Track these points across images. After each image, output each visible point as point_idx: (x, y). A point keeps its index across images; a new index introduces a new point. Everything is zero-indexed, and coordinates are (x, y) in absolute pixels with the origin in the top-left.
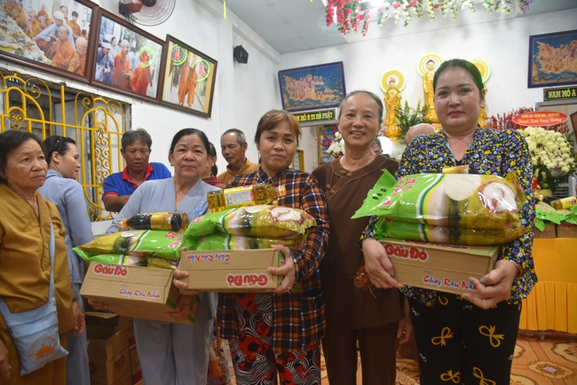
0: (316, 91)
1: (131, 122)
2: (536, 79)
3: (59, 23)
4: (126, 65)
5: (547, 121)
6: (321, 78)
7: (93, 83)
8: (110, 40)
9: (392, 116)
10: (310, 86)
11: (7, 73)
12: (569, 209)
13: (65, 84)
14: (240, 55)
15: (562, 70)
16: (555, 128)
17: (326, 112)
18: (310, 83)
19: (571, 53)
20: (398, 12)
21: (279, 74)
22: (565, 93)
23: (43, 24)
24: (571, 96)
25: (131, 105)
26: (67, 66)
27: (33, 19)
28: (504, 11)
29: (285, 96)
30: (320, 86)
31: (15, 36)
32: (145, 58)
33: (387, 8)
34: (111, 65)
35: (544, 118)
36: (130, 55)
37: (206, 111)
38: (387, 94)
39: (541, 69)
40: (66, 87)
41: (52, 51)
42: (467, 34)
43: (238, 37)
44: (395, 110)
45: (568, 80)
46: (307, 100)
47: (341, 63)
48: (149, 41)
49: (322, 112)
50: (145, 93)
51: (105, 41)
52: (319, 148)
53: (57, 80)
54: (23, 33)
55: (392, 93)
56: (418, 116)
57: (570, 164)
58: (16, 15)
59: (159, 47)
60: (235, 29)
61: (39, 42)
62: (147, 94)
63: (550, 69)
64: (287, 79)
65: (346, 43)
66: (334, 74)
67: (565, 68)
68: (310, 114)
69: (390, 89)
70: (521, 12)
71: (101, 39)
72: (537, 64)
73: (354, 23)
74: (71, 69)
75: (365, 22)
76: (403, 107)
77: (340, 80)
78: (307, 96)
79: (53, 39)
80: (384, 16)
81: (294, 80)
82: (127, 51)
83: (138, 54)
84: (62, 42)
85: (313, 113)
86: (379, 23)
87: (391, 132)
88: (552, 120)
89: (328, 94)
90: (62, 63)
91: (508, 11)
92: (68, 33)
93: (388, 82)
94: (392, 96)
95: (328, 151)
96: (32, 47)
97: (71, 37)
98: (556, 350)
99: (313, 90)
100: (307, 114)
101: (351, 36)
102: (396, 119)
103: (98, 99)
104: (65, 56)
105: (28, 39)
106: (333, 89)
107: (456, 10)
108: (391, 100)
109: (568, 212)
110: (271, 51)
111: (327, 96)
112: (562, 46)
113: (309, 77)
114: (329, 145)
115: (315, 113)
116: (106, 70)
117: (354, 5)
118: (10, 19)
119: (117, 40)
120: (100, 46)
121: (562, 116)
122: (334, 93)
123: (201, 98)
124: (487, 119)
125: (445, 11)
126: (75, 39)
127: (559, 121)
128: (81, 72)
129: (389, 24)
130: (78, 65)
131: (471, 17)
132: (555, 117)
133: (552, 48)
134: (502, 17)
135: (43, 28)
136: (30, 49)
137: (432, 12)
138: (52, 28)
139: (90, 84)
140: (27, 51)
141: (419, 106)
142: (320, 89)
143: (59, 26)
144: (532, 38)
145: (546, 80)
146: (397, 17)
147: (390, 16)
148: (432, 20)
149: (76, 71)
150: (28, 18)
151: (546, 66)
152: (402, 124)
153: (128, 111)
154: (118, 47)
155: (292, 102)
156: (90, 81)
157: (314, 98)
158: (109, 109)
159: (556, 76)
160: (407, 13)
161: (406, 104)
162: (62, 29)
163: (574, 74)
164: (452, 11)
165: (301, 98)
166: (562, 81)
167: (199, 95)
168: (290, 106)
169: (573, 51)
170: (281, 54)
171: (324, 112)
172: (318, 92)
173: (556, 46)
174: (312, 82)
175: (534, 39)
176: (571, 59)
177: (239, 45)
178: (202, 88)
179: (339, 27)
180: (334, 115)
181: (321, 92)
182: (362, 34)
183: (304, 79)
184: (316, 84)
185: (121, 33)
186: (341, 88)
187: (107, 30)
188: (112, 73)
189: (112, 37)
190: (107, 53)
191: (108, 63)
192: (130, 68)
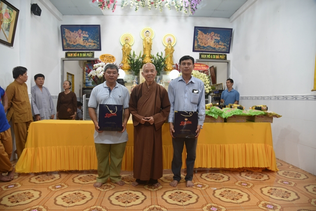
0: (83, 40)
2: (197, 48)
5: (200, 68)
6: (87, 33)
9: (126, 59)
10: (80, 37)
12: (209, 109)
14: (36, 10)
15: (207, 45)
16: (203, 72)
18: (80, 35)
20: (133, 2)
21: (61, 27)
22: (208, 56)
24: (211, 58)
28: (184, 12)
29: (64, 41)
30: (86, 37)
35: (199, 67)
37: (10, 42)
38: (124, 46)
39: (199, 43)
42: (166, 20)
44: (128, 55)
45: (210, 50)
46: (78, 44)
47: (99, 26)
49: (86, 53)
52: (83, 73)
55: (127, 46)
56: (140, 60)
57: (210, 90)
63: (202, 44)
64: (66, 30)
65: (103, 15)
66: (95, 32)
67: (209, 44)
68: (79, 53)
69: (126, 44)
70: (192, 14)
72: (197, 40)
73: (108, 3)
75: (114, 5)
76: (132, 54)
77: (98, 35)
78: (78, 42)
80: (125, 3)
81: (71, 32)
85: (81, 53)
86: (122, 6)
87: (125, 67)
88: (203, 68)
89: (91, 42)
91: (186, 12)
93: (125, 40)
94: (127, 48)
95: (89, 75)
98: (202, 177)
99: (82, 39)
100: (77, 53)
101: (105, 11)
102: (128, 60)
106: (94, 40)
107: (162, 7)
108: (126, 50)
109: (209, 111)
110: (56, 11)
111: (90, 44)
112: (208, 34)
113: (80, 31)
114: (90, 71)
115: (82, 53)
121: (207, 66)
122: (94, 43)
123: (6, 32)
124: (173, 65)
125: (156, 6)
127: (205, 68)
129: (127, 9)
131: (169, 12)
132: (204, 67)
133: (203, 34)
134: (183, 15)
137: (150, 6)
141: (140, 54)
142: (86, 39)
144: (195, 27)
145: (200, 49)
146: (132, 5)
147: (128, 4)
148: (150, 10)
151: (201, 42)
152: (131, 64)
155: (68, 45)
157: (82, 44)
159: (204, 47)
160: (137, 4)
161: (134, 52)
163: (212, 48)
164: (160, 7)
165: (74, 43)
166: (207, 50)
167: (4, 30)
168: (67, 47)
169: (212, 37)
170: (63, 15)
171: (88, 53)
172: (85, 41)
173: (205, 33)
174: (82, 34)
175: (196, 28)
176: (211, 40)
177: (35, 3)
178: (7, 26)
179: (99, 4)
180: (93, 55)
181: (87, 41)
182: (112, 11)
183: (77, 32)
184: (84, 36)
186: (98, 40)
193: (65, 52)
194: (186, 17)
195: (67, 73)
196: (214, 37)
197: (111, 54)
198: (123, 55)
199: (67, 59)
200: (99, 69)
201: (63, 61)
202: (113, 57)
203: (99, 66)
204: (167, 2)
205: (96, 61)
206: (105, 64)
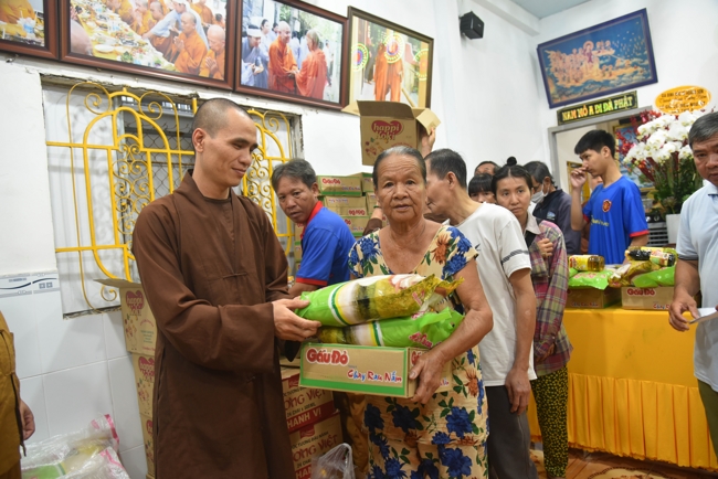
0: (601, 66)
1: (302, 142)
3: (180, 9)
4: (287, 58)
6: (608, 43)
7: (239, 89)
8: (259, 25)
10: (590, 60)
11: (112, 88)
13: (197, 96)
14: (471, 27)
17: (622, 97)
18: (590, 55)
21: (538, 50)
23: (158, 14)
25: (300, 116)
26: (198, 70)
27: (143, 9)
29: (550, 82)
30: (607, 57)
31: (119, 35)
32: (316, 44)
34: (265, 63)
36: (293, 43)
40: (199, 100)
41: (174, 50)
46: (586, 83)
47: (643, 12)
49: (613, 100)
50: (321, 96)
51: (251, 27)
53: (186, 91)
54: (130, 30)
58: (117, 6)
59: (337, 27)
61: (153, 39)
62: (325, 98)
64: (552, 54)
66: (632, 33)
68: (593, 104)
71: (245, 24)
74: (204, 73)
77: (644, 41)
78: (586, 77)
79: (173, 34)
81: (564, 55)
82: (287, 39)
83: (305, 40)
84: (187, 35)
85: (598, 103)
90: (190, 65)
92: (195, 21)
95: (627, 159)
96: (144, 48)
97: (199, 28)
99: (596, 66)
100: (588, 106)
104: (193, 55)
105: (137, 38)
106: (631, 58)
110: (522, 16)
111: (620, 72)
113: (589, 45)
114: (628, 148)
115: (602, 102)
116: (258, 69)
118: (110, 13)
119: (270, 24)
120: (245, 35)
123: (412, 97)
126: (206, 29)
128: (219, 76)
130: (214, 66)
135: (158, 19)
136: (141, 51)
138: (170, 17)
139: (234, 92)
140: (138, 54)
142: (608, 63)
143: (180, 13)
149: (211, 75)
150: (135, 7)
153: (297, 126)
154: (273, 33)
155: (562, 91)
156: (234, 86)
157: (598, 78)
158: (267, 125)
162: (186, 16)
165: (577, 81)
167: (407, 93)
168: (560, 97)
170: (540, 18)
171: (618, 98)
172: (605, 67)
174: (594, 52)
177: (468, 11)
178: (412, 82)
180: (634, 101)
181: (610, 67)
183: (580, 50)
184: (600, 55)
185: (276, 13)
186: (646, 52)
187: (253, 11)
188: (267, 72)
189: (262, 19)
190: (257, 45)
191: (259, 59)
192: (295, 62)
193: (555, 110)
195: (568, 163)
197: (694, 82)
199: (563, 127)
200: (657, 138)
201: (554, 133)
202: (701, 91)
203: (657, 129)
205: (645, 116)
206: (674, 117)
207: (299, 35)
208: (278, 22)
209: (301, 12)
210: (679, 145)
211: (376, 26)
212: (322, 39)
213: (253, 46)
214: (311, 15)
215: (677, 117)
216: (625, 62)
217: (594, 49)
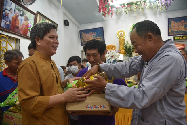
1: (19, 47)
2: (171, 33)
4: (17, 22)
6: (95, 33)
7: (0, 28)
8: (9, 9)
9: (122, 46)
14: (66, 23)
15: (179, 30)
18: (91, 35)
19: (181, 24)
20: (124, 9)
21: (80, 31)
22: (180, 38)
24: (182, 39)
25: (20, 40)
28: (160, 9)
29: (82, 39)
30: (95, 36)
32: (27, 19)
33: (119, 8)
34: (10, 21)
35: (177, 46)
36: (20, 17)
38: (119, 38)
39: (172, 30)
43: (65, 17)
44: (123, 44)
45: (181, 33)
47: (103, 28)
48: (29, 13)
50: (27, 35)
51: (6, 9)
55: (122, 38)
59: (33, 16)
60: (64, 14)
63: (175, 30)
64: (83, 33)
65: (104, 20)
66: (101, 31)
67: (180, 29)
69: (121, 36)
70: (166, 10)
71: (4, 8)
72: (171, 28)
73: (108, 13)
75: (112, 12)
76: (126, 43)
77: (102, 34)
78: (90, 39)
80: (118, 10)
81: (85, 34)
82: (18, 16)
83: (23, 18)
87: (122, 52)
89: (98, 38)
91: (162, 9)
93: (120, 34)
94: (122, 39)
99: (92, 37)
101: (106, 18)
102: (124, 47)
103: (3, 36)
106: (100, 37)
107: (143, 9)
108: (121, 41)
110: (77, 23)
112: (179, 22)
113: (91, 32)
116: (7, 23)
117: (109, 6)
119: (13, 10)
120: (4, 11)
121: (184, 45)
122: (100, 38)
125: (140, 9)
129: (119, 14)
132: (181, 46)
133: (175, 23)
137: (136, 9)
145: (174, 33)
146: (123, 11)
147: (120, 11)
148: (135, 12)
151: (174, 29)
152: (126, 49)
153: (18, 42)
154: (13, 13)
155: (84, 42)
158: (9, 41)
159: (177, 32)
160: (127, 9)
163: (183, 31)
164: (142, 9)
165: (88, 40)
166: (179, 34)
169: (182, 24)
170: (80, 24)
172: (94, 38)
173: (177, 22)
174: (92, 34)
175: (169, 20)
176: (181, 26)
177: (65, 19)
179: (102, 14)
182: (111, 17)
183: (89, 33)
184: (93, 35)
185: (15, 7)
186: (103, 36)
187: (8, 5)
188: (10, 24)
189: (11, 8)
190: (8, 15)
191: (8, 20)
192: (20, 23)
193: (82, 46)
194: (160, 13)
196: (184, 23)
197: (113, 44)
198: (120, 44)
201: (82, 52)
202: (114, 46)
204: (147, 5)
206: (110, 51)
207: (22, 16)
208: (16, 10)
209: (23, 9)
210: (111, 57)
211: (44, 18)
212: (28, 18)
213: (6, 15)
214: (26, 11)
215: (111, 51)
216: (99, 37)
217: (92, 33)
